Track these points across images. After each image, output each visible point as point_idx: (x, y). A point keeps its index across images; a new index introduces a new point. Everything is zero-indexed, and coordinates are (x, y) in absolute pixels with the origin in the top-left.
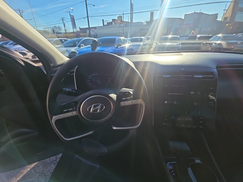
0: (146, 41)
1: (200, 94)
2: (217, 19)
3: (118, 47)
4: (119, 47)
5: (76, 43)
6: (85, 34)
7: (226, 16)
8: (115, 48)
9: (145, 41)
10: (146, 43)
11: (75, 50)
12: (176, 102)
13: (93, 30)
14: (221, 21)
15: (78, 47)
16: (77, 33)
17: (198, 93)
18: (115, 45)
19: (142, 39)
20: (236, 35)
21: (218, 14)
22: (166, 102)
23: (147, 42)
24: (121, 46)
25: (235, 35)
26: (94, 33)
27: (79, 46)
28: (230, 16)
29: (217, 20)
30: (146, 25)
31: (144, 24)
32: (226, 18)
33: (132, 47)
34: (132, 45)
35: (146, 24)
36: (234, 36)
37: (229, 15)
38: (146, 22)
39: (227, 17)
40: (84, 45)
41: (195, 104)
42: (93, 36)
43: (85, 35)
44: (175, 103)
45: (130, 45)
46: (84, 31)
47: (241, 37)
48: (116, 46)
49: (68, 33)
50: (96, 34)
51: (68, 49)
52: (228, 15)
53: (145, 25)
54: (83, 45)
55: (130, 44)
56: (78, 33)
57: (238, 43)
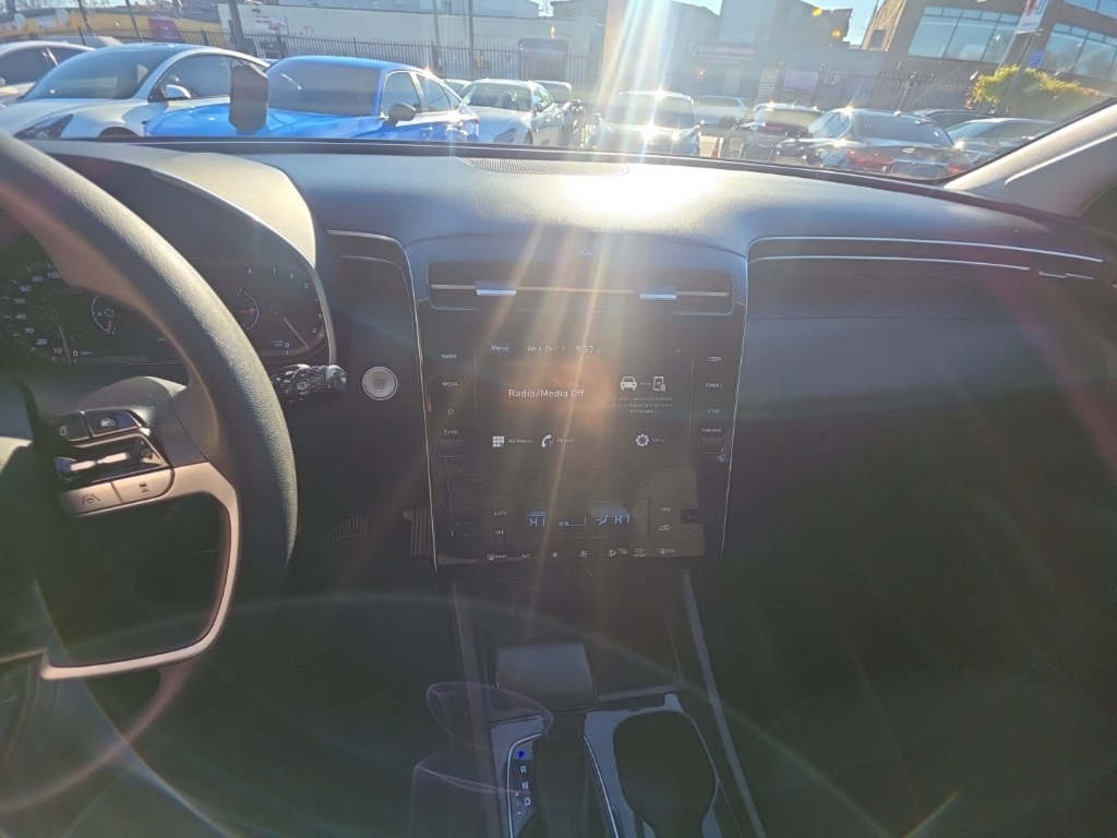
0: (547, 106)
1: (663, 388)
2: (845, 35)
3: (393, 120)
4: (400, 123)
5: (135, 72)
6: (207, 27)
7: (881, 28)
8: (381, 125)
9: (543, 104)
10: (546, 117)
11: (128, 115)
12: (549, 437)
13: (258, 11)
14: (859, 50)
15: (149, 101)
16: (157, 12)
17: (657, 387)
18: (380, 110)
19: (528, 90)
20: (903, 116)
21: (851, 10)
22: (498, 441)
23: (553, 110)
24: (415, 121)
25: (899, 115)
26: (264, 27)
27: (157, 97)
28: (893, 27)
29: (845, 39)
30: (551, 18)
31: (542, 14)
32: (876, 37)
33: (475, 129)
34: (476, 121)
35: (550, 14)
36: (893, 118)
37: (890, 23)
38: (552, 4)
39: (883, 32)
40: (187, 94)
41: (643, 440)
42: (264, 45)
43: (204, 33)
44: (544, 445)
45: (467, 117)
46: (204, 10)
47: (922, 124)
48: (382, 115)
49: (99, 11)
50: (273, 32)
51: (79, 110)
52: (888, 20)
53: (545, 18)
54: (181, 92)
55: (467, 113)
56: (164, 18)
57: (905, 151)
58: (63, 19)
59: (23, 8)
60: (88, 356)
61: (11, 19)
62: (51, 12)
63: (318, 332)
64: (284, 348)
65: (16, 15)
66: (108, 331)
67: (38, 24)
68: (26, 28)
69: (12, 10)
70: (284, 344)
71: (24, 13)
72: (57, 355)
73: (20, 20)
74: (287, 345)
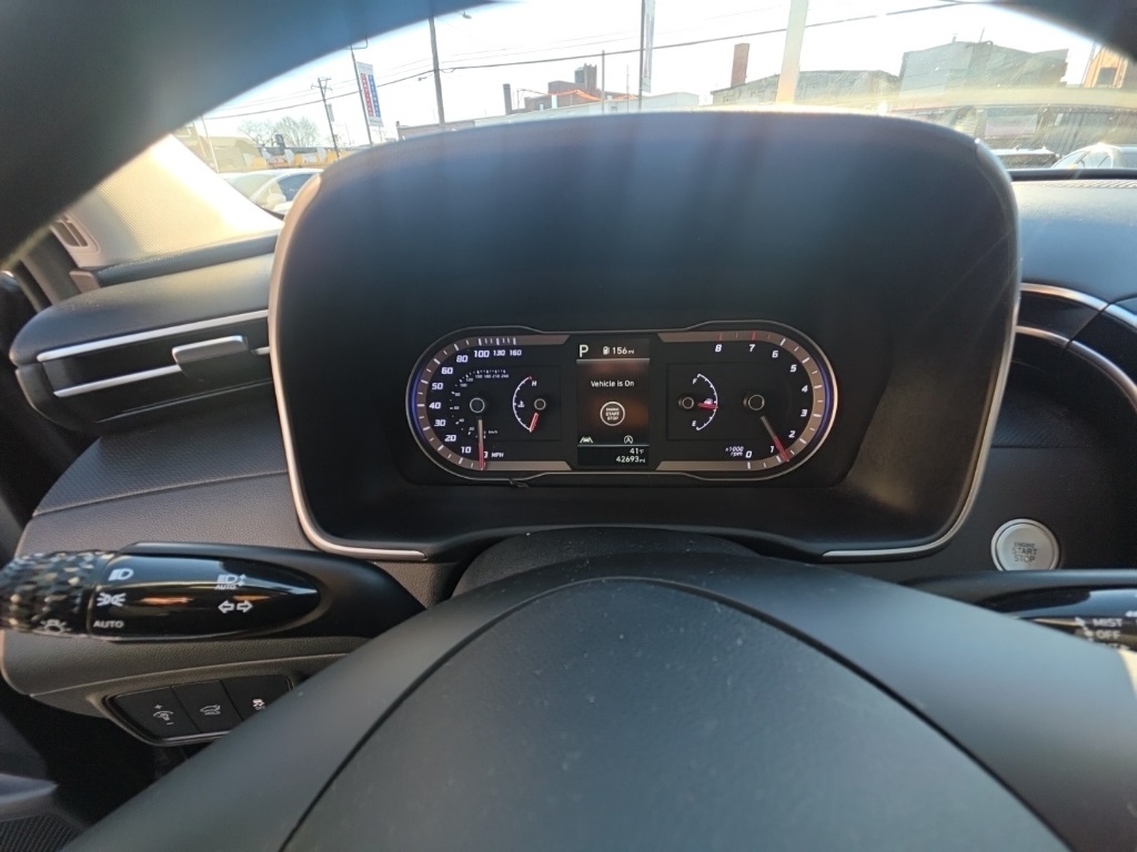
35: (710, 102)
49: (347, 149)
58: (322, 155)
59: (291, 146)
60: (498, 459)
61: (283, 154)
62: (314, 150)
63: (797, 436)
64: (742, 458)
65: (286, 151)
66: (530, 429)
67: (304, 158)
68: (295, 161)
69: (282, 146)
70: (744, 453)
71: (292, 149)
72: (465, 455)
73: (289, 154)
74: (749, 454)
